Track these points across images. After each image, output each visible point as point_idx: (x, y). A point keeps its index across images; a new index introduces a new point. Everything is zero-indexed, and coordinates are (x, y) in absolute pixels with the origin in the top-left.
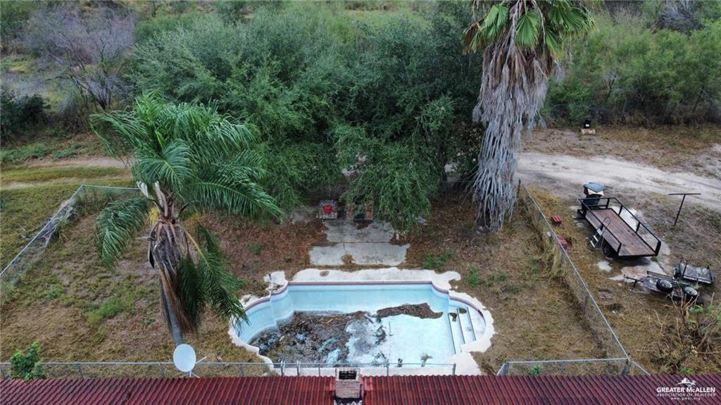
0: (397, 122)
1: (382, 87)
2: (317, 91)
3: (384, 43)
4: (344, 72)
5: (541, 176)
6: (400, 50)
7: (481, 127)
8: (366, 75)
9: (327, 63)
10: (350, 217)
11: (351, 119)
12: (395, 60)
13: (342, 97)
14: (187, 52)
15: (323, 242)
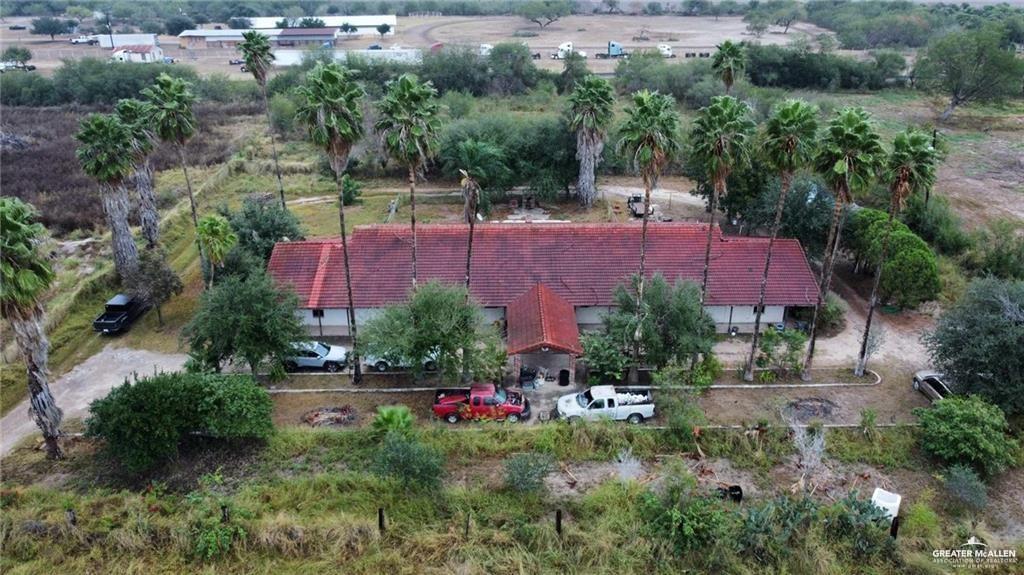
0: (545, 160)
1: (538, 146)
2: (512, 147)
3: (539, 128)
4: (522, 139)
5: (617, 195)
6: (545, 131)
7: (579, 161)
8: (531, 141)
9: (516, 136)
10: (524, 205)
11: (525, 159)
12: (544, 135)
13: (523, 149)
14: (463, 131)
15: (512, 214)
